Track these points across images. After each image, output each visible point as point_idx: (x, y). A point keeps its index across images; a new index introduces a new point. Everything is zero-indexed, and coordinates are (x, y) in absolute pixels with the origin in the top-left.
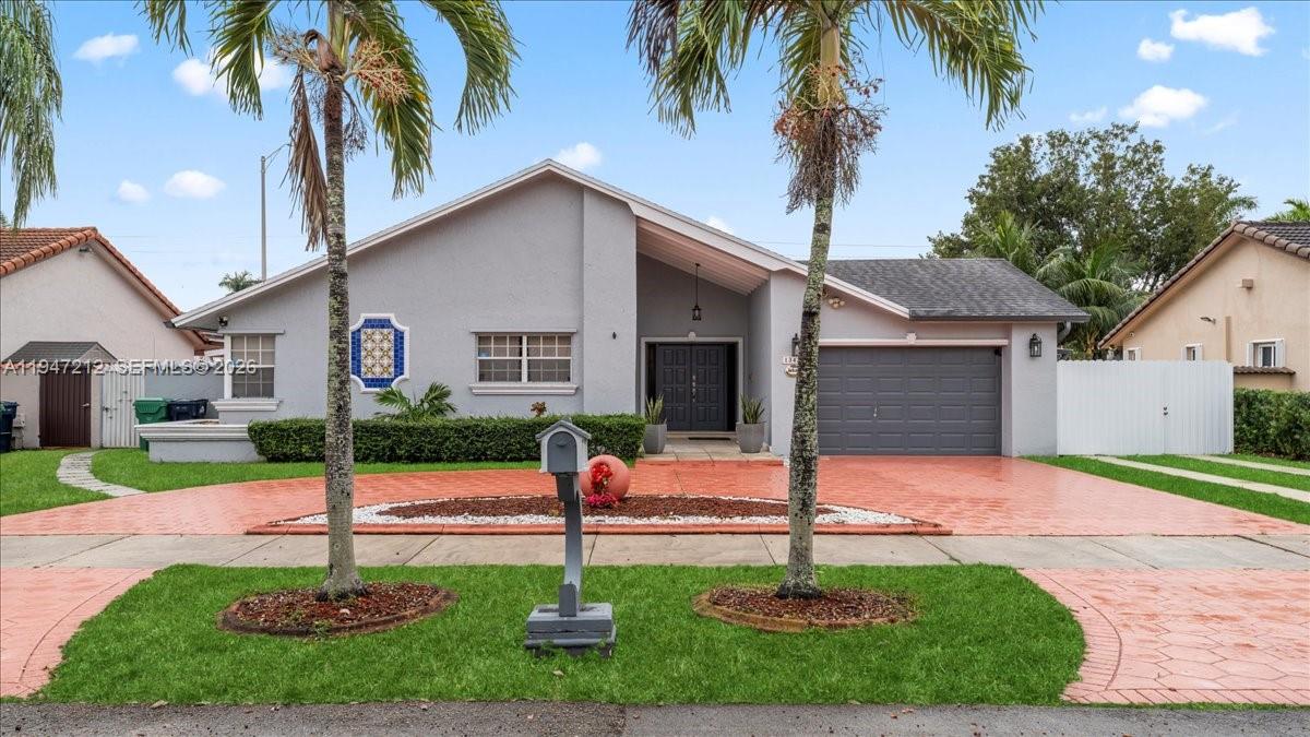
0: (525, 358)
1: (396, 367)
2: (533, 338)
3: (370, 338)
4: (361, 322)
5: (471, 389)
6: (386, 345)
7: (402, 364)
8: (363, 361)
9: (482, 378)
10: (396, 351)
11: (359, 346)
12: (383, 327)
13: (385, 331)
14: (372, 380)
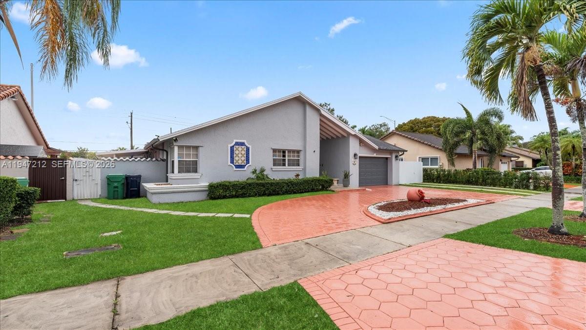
0: (287, 158)
1: (247, 160)
2: (289, 151)
3: (237, 149)
4: (234, 143)
5: (272, 168)
6: (243, 152)
7: (249, 159)
8: (235, 158)
9: (274, 165)
10: (247, 155)
11: (233, 152)
12: (242, 145)
13: (243, 147)
14: (238, 165)
